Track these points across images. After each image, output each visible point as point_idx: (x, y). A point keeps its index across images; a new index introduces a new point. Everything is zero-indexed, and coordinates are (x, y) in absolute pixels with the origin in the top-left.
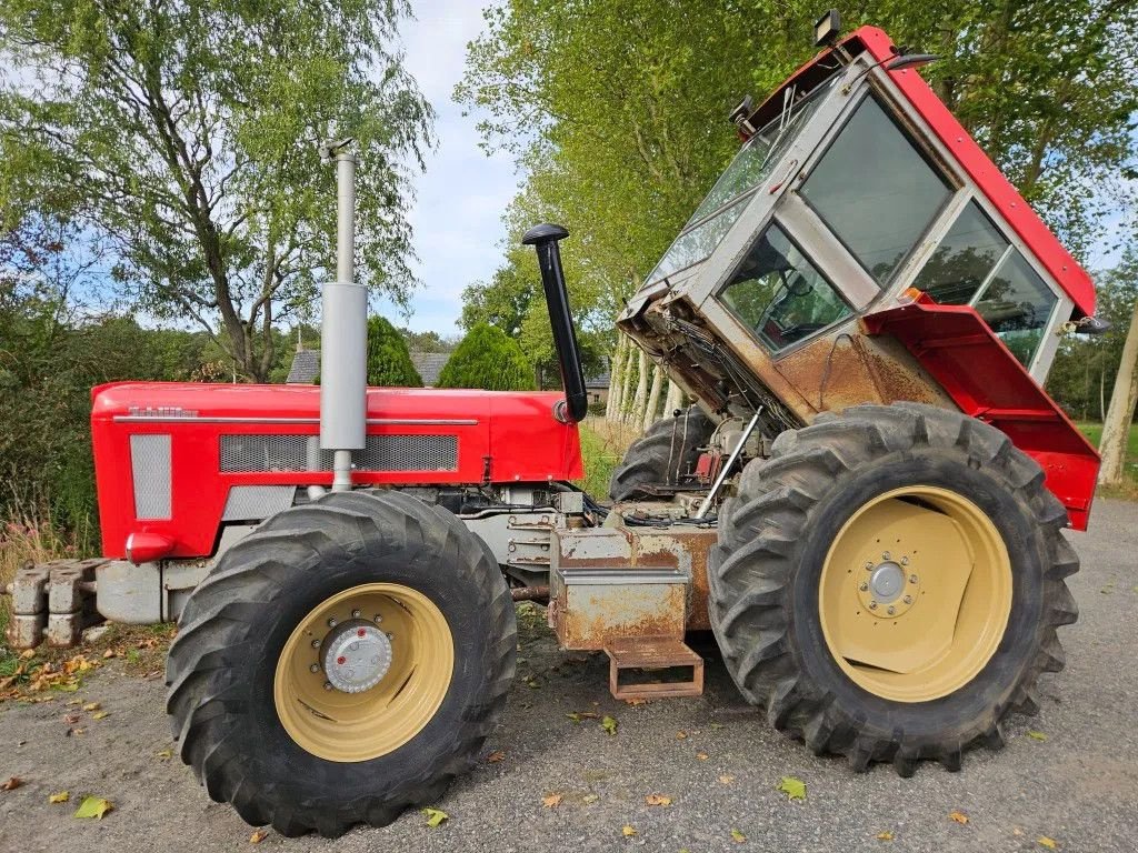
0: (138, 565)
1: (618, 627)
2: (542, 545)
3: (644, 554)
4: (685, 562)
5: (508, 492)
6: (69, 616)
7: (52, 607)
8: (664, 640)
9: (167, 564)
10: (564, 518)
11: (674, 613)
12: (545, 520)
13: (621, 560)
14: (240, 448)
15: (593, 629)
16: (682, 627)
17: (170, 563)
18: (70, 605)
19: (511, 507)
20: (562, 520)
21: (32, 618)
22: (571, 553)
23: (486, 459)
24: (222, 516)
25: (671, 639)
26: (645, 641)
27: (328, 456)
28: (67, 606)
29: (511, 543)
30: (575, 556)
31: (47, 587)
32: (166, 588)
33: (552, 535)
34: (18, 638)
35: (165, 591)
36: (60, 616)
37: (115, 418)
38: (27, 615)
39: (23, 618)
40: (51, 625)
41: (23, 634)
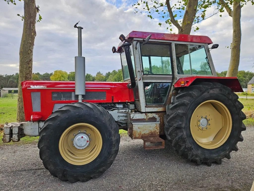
0: (33, 122)
1: (144, 134)
2: (125, 116)
3: (149, 118)
4: (158, 119)
5: (117, 105)
6: (17, 135)
7: (13, 133)
8: (155, 136)
9: (40, 122)
10: (130, 110)
11: (157, 130)
12: (126, 111)
13: (144, 119)
14: (56, 95)
15: (139, 134)
16: (158, 134)
17: (41, 122)
18: (17, 132)
19: (118, 108)
20: (130, 111)
21: (9, 135)
22: (133, 118)
23: (112, 97)
24: (53, 111)
25: (156, 136)
26: (150, 137)
27: (77, 96)
28: (17, 133)
29: (118, 116)
30: (134, 118)
31: (12, 128)
32: (40, 128)
33: (128, 114)
34: (5, 140)
35: (40, 129)
36: (15, 135)
37: (27, 88)
38: (7, 134)
39: (6, 135)
40: (13, 137)
41: (6, 139)
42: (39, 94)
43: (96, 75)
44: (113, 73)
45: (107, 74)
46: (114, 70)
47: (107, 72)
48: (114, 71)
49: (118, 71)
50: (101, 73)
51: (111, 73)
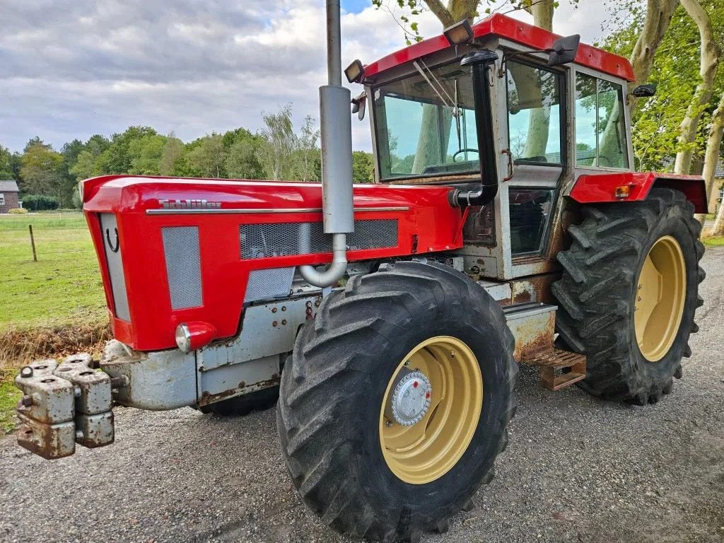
1: (528, 344)
3: (517, 295)
4: (533, 297)
6: (109, 415)
7: (90, 409)
8: (546, 348)
9: (201, 349)
11: (550, 330)
13: (507, 300)
15: (517, 348)
16: (553, 339)
17: (204, 347)
18: (109, 403)
21: (70, 425)
23: (414, 236)
24: (244, 298)
25: (549, 347)
26: (539, 351)
32: (200, 371)
34: (58, 448)
35: (199, 374)
36: (100, 417)
37: (147, 211)
38: (66, 421)
39: (61, 426)
40: (91, 427)
41: (63, 442)
42: (192, 234)
43: (25, 150)
44: (94, 143)
45: (68, 147)
46: (97, 136)
47: (70, 142)
48: (97, 139)
49: (110, 140)
50: (45, 144)
51: (83, 143)
